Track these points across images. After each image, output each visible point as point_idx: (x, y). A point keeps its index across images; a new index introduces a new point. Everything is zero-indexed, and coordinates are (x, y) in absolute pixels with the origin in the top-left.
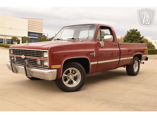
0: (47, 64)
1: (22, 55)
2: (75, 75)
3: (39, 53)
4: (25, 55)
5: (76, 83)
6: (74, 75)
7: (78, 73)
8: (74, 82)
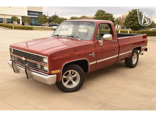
0: (46, 68)
2: (75, 76)
3: (39, 58)
4: (25, 58)
5: (75, 84)
6: (73, 76)
7: (77, 74)
8: (74, 82)
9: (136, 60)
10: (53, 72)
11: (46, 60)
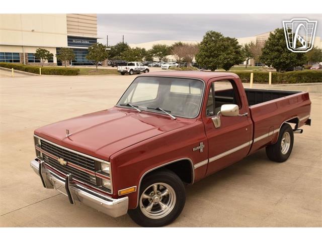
0: (108, 183)
1: (60, 157)
2: (165, 193)
3: (93, 163)
4: (65, 160)
5: (167, 209)
6: (162, 193)
7: (169, 190)
8: (164, 206)
9: (288, 145)
10: (122, 191)
11: (107, 168)
